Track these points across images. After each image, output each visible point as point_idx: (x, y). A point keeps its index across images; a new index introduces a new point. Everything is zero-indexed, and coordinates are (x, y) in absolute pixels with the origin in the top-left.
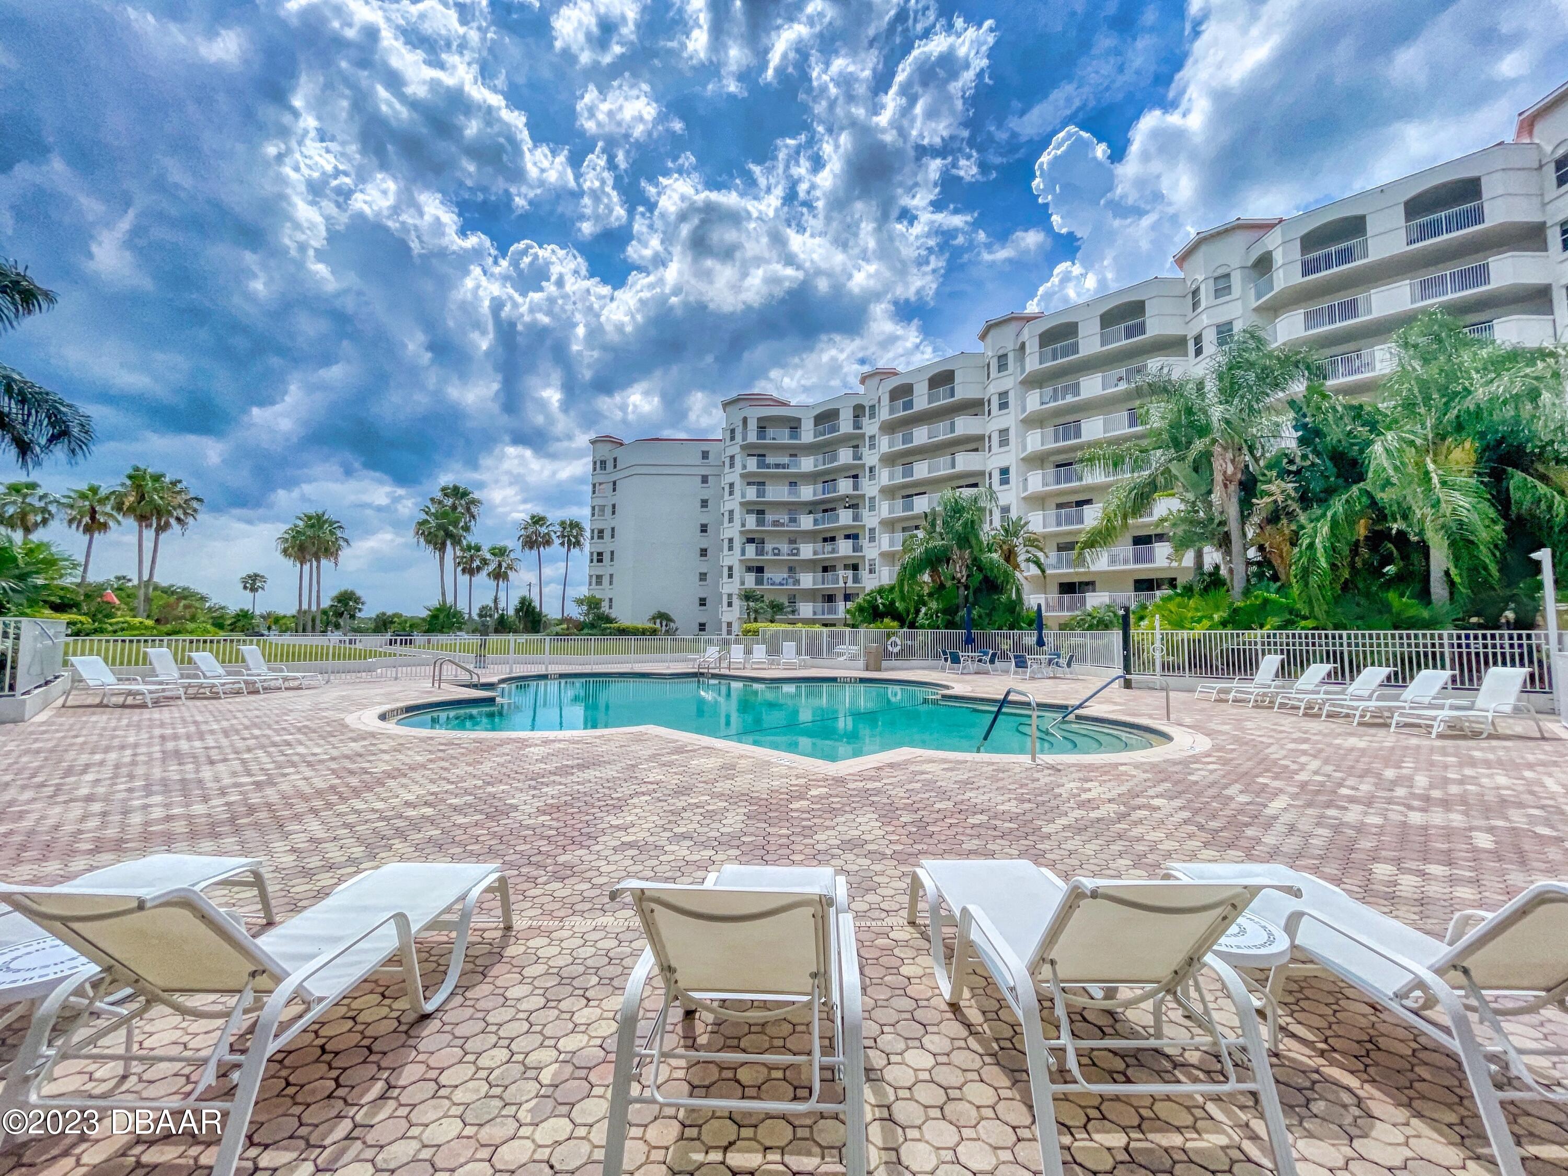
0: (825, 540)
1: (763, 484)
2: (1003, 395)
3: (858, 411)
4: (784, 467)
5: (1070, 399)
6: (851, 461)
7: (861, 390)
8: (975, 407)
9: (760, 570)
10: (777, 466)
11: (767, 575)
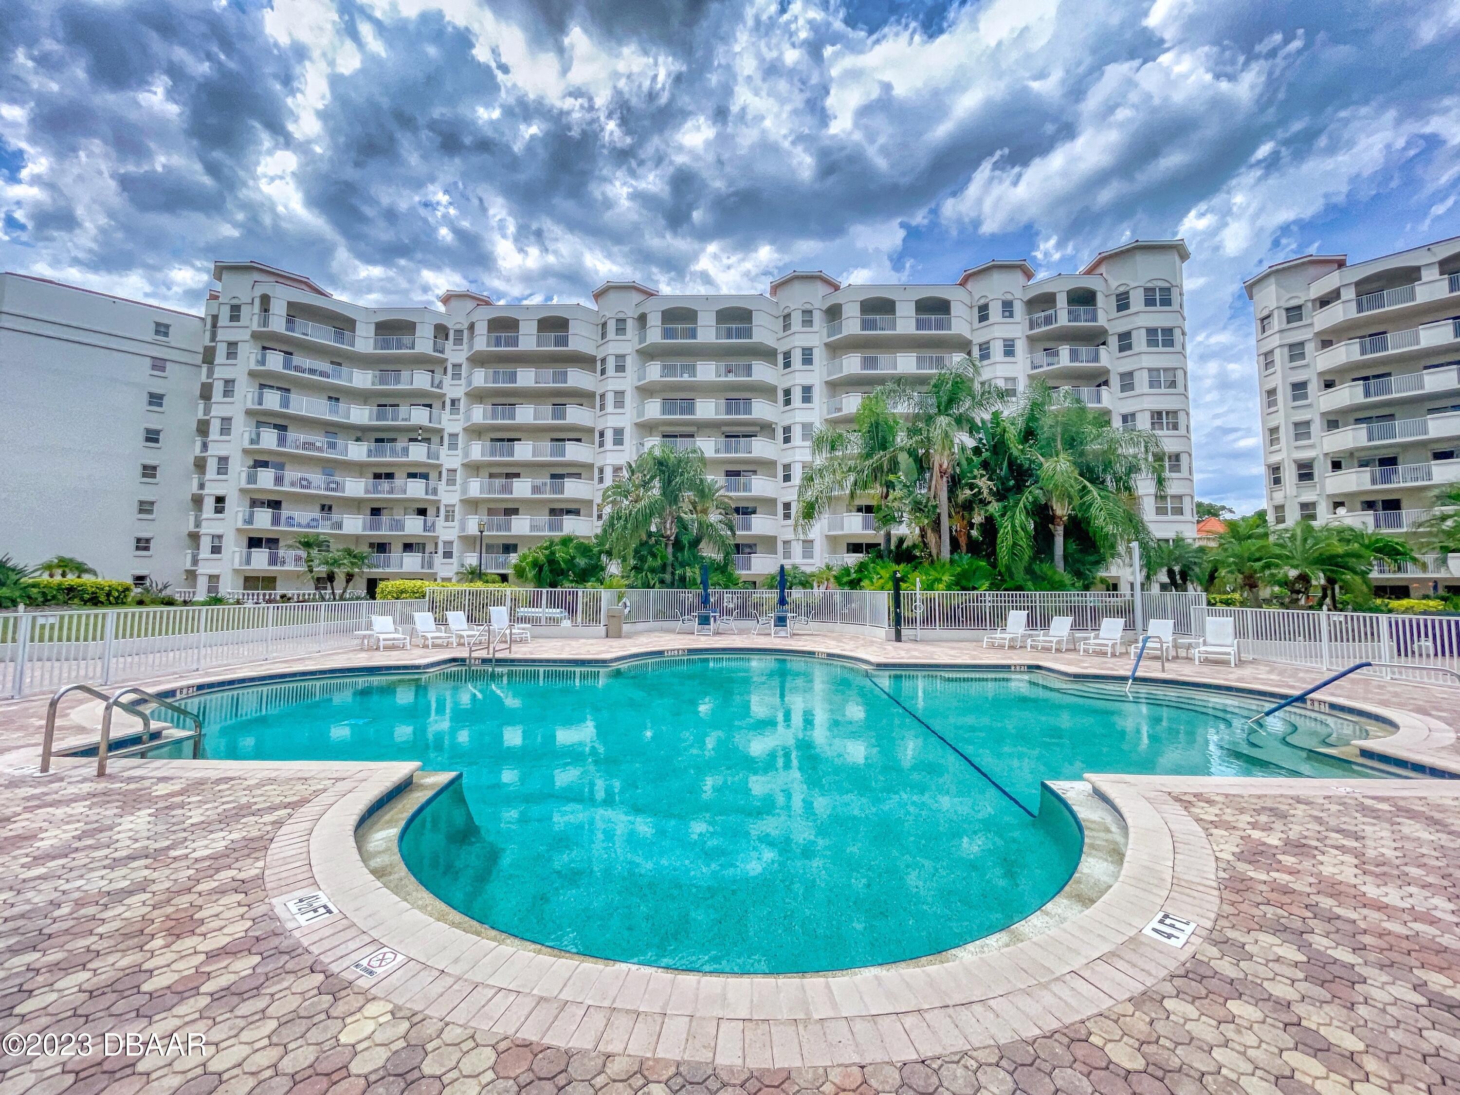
0: (377, 476)
1: (288, 390)
2: (621, 358)
3: (441, 331)
4: (322, 374)
5: (686, 377)
6: (428, 387)
7: (441, 308)
8: (585, 361)
9: (275, 505)
10: (312, 371)
11: (285, 513)
